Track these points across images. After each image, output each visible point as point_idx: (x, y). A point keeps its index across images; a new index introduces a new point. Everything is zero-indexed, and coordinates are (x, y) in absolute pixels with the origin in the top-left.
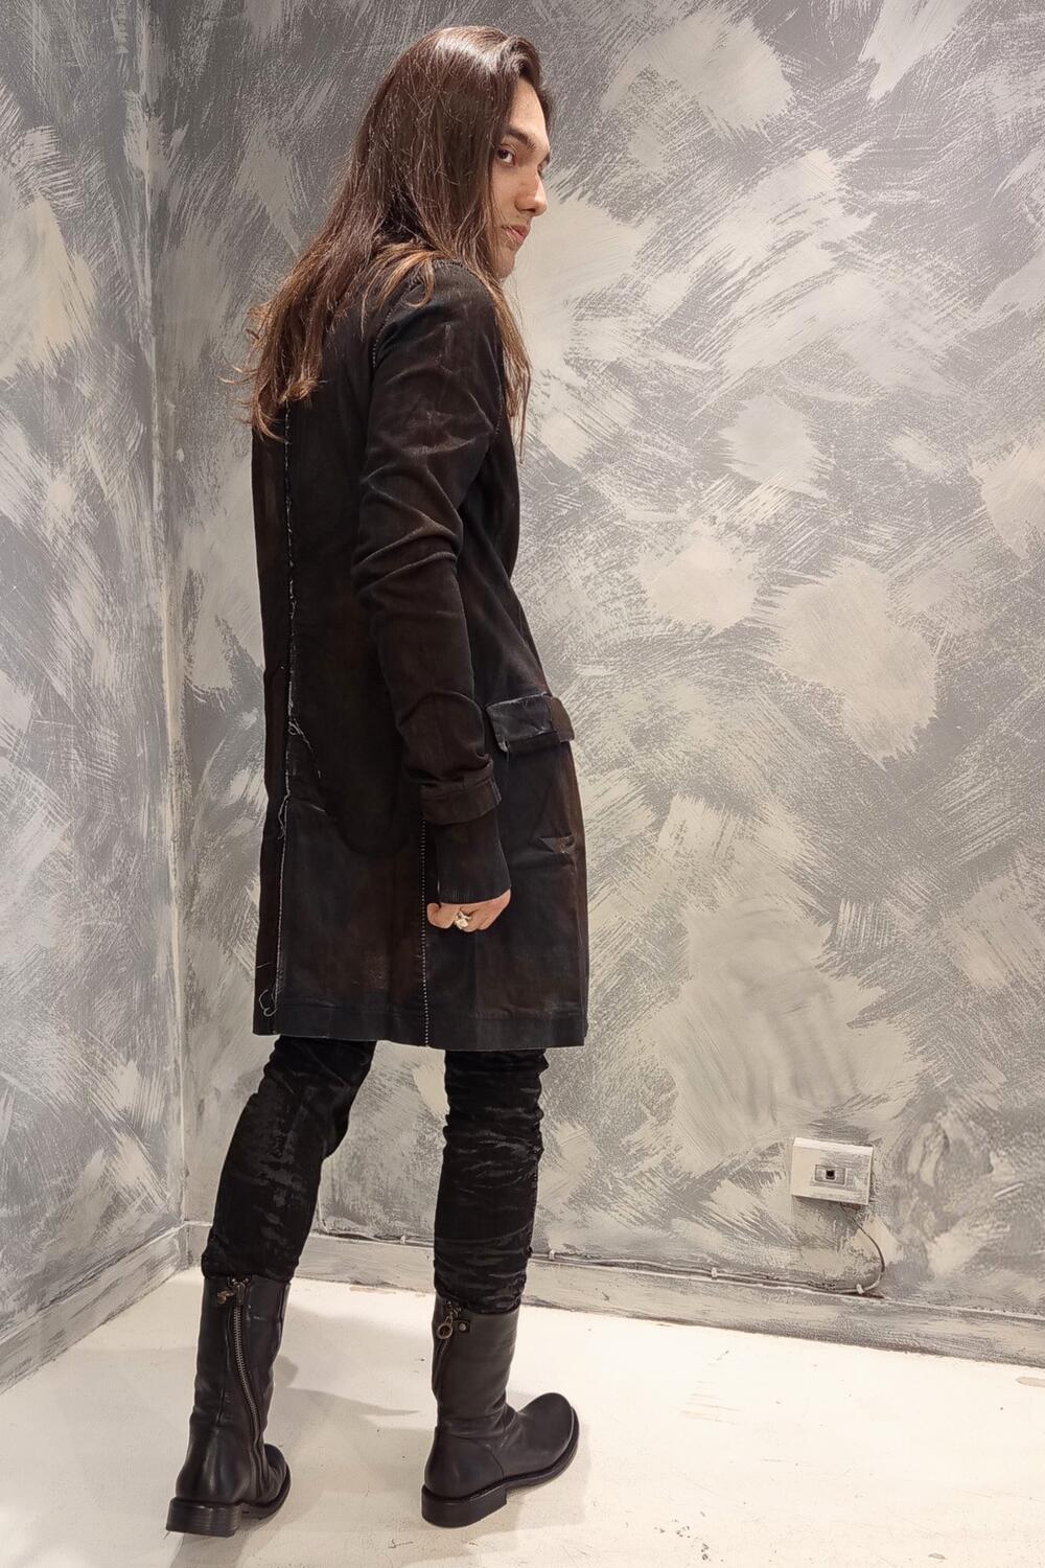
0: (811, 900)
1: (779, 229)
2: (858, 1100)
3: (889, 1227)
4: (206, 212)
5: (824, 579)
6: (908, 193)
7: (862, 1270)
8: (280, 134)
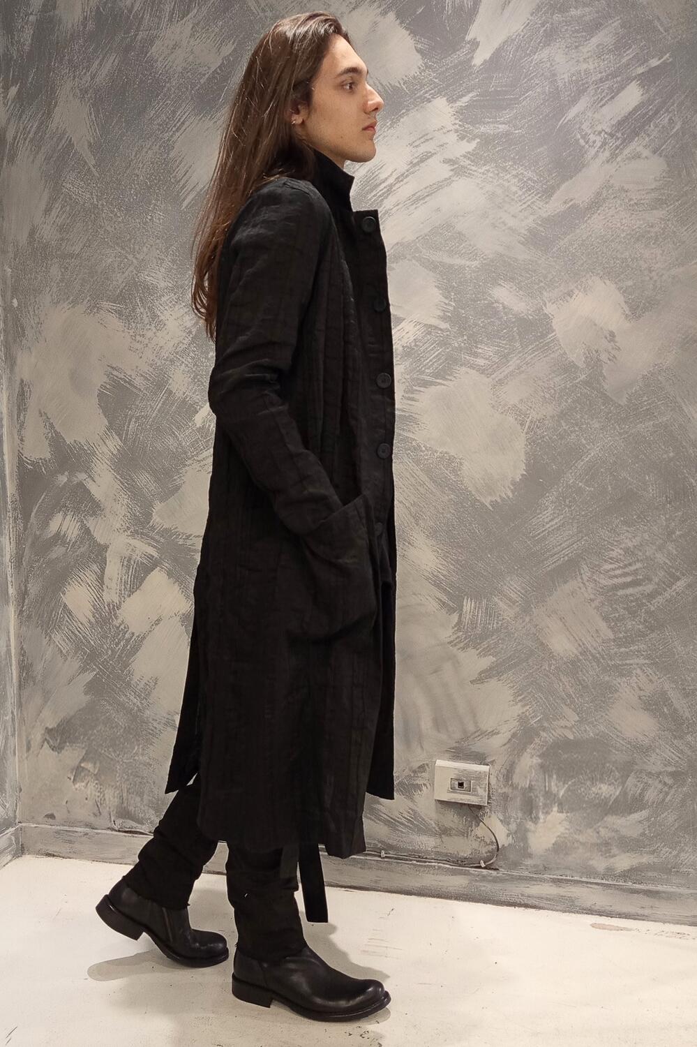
0: (445, 598)
1: (414, 150)
2: (479, 733)
3: (501, 821)
4: (31, 141)
5: (449, 382)
6: (500, 126)
7: (484, 851)
8: (81, 90)
